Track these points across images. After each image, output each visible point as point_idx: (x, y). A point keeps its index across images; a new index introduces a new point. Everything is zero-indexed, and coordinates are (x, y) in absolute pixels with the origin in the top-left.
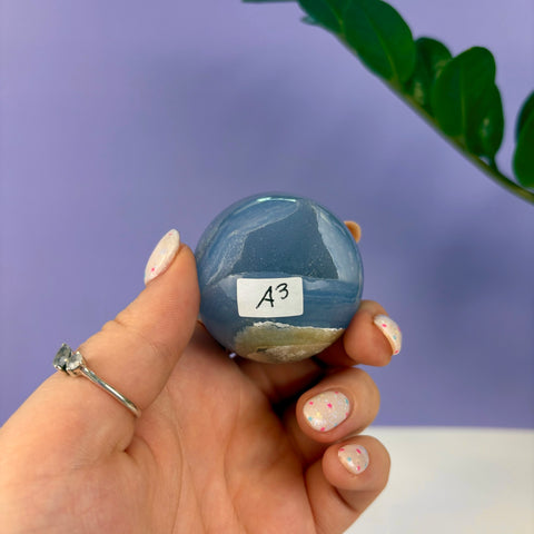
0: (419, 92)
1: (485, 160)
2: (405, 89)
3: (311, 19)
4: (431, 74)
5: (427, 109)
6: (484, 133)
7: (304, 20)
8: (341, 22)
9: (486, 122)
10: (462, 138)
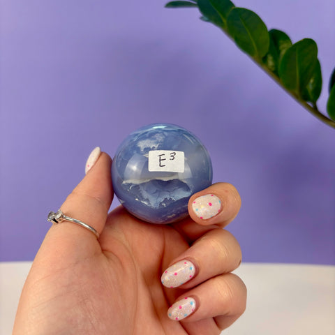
0: (271, 63)
1: (310, 104)
2: (263, 61)
3: (206, 19)
4: (279, 52)
5: (275, 73)
6: (310, 87)
7: (201, 18)
8: (225, 21)
9: (312, 81)
10: (297, 92)
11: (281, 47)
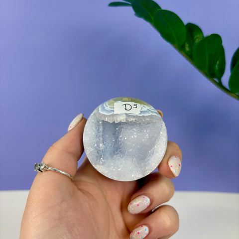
0: (187, 49)
1: (216, 80)
2: (181, 48)
4: (194, 41)
5: (190, 57)
6: (217, 67)
8: (153, 18)
9: (218, 62)
10: (206, 71)
11: (195, 37)
